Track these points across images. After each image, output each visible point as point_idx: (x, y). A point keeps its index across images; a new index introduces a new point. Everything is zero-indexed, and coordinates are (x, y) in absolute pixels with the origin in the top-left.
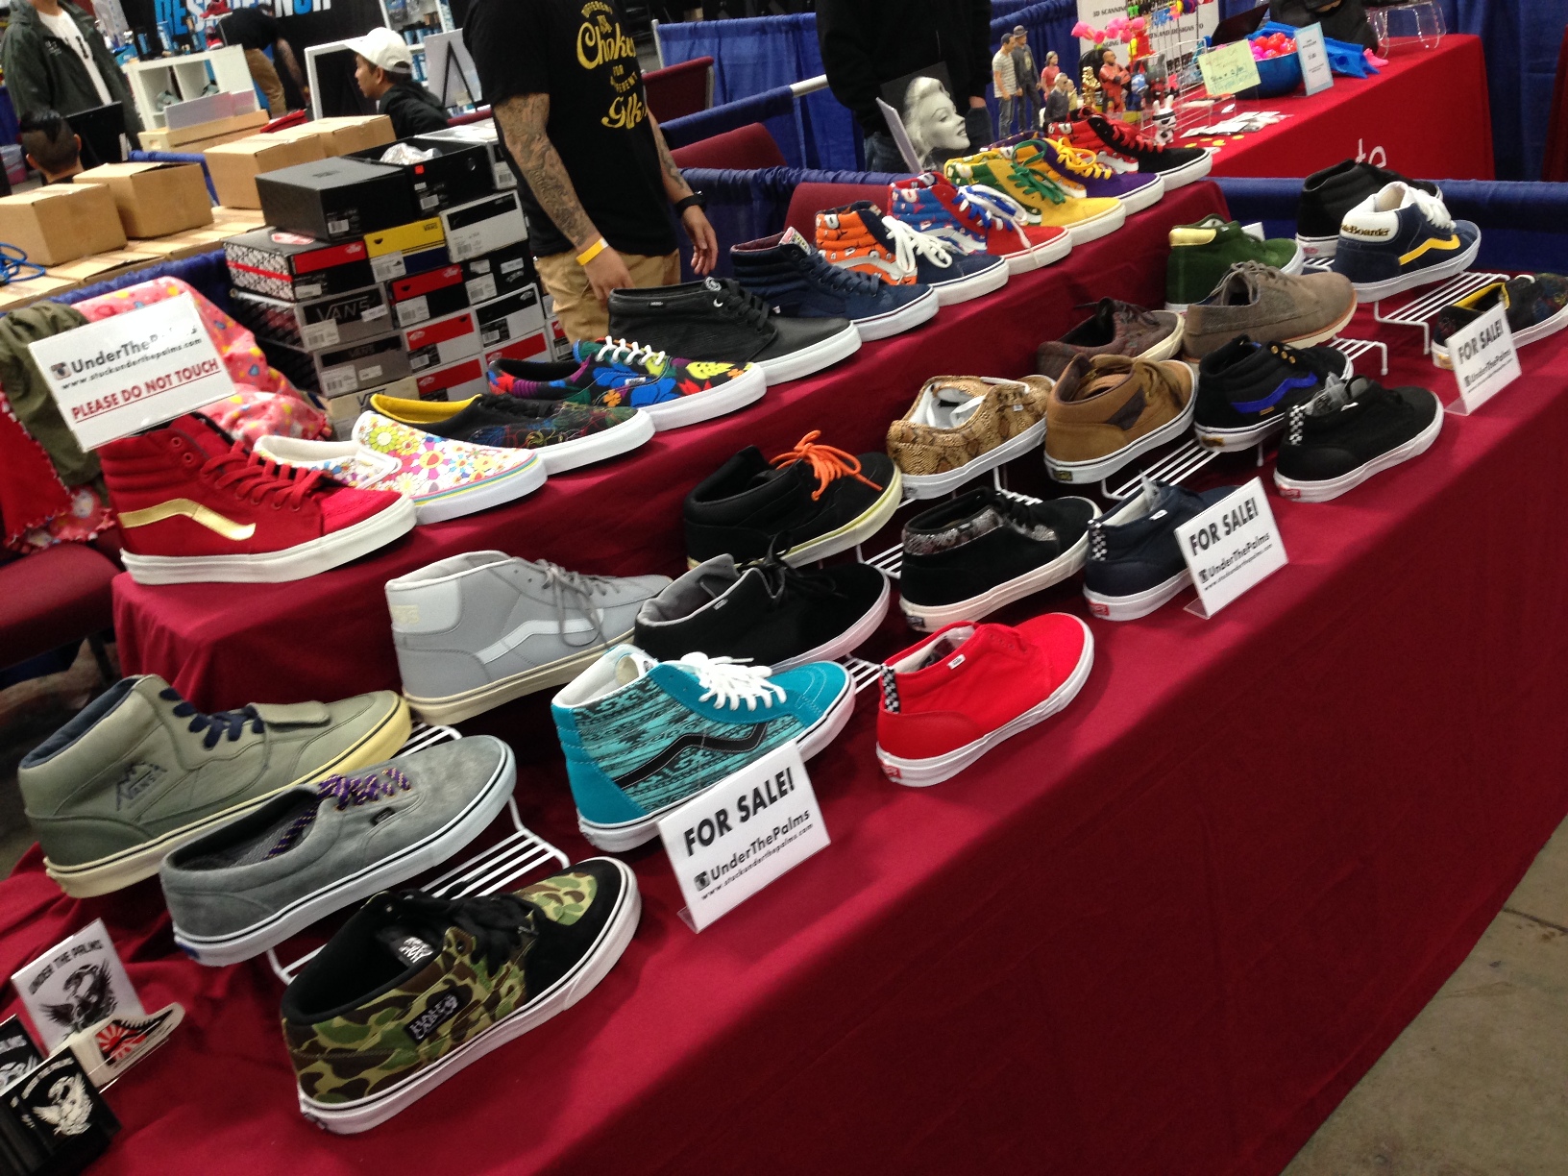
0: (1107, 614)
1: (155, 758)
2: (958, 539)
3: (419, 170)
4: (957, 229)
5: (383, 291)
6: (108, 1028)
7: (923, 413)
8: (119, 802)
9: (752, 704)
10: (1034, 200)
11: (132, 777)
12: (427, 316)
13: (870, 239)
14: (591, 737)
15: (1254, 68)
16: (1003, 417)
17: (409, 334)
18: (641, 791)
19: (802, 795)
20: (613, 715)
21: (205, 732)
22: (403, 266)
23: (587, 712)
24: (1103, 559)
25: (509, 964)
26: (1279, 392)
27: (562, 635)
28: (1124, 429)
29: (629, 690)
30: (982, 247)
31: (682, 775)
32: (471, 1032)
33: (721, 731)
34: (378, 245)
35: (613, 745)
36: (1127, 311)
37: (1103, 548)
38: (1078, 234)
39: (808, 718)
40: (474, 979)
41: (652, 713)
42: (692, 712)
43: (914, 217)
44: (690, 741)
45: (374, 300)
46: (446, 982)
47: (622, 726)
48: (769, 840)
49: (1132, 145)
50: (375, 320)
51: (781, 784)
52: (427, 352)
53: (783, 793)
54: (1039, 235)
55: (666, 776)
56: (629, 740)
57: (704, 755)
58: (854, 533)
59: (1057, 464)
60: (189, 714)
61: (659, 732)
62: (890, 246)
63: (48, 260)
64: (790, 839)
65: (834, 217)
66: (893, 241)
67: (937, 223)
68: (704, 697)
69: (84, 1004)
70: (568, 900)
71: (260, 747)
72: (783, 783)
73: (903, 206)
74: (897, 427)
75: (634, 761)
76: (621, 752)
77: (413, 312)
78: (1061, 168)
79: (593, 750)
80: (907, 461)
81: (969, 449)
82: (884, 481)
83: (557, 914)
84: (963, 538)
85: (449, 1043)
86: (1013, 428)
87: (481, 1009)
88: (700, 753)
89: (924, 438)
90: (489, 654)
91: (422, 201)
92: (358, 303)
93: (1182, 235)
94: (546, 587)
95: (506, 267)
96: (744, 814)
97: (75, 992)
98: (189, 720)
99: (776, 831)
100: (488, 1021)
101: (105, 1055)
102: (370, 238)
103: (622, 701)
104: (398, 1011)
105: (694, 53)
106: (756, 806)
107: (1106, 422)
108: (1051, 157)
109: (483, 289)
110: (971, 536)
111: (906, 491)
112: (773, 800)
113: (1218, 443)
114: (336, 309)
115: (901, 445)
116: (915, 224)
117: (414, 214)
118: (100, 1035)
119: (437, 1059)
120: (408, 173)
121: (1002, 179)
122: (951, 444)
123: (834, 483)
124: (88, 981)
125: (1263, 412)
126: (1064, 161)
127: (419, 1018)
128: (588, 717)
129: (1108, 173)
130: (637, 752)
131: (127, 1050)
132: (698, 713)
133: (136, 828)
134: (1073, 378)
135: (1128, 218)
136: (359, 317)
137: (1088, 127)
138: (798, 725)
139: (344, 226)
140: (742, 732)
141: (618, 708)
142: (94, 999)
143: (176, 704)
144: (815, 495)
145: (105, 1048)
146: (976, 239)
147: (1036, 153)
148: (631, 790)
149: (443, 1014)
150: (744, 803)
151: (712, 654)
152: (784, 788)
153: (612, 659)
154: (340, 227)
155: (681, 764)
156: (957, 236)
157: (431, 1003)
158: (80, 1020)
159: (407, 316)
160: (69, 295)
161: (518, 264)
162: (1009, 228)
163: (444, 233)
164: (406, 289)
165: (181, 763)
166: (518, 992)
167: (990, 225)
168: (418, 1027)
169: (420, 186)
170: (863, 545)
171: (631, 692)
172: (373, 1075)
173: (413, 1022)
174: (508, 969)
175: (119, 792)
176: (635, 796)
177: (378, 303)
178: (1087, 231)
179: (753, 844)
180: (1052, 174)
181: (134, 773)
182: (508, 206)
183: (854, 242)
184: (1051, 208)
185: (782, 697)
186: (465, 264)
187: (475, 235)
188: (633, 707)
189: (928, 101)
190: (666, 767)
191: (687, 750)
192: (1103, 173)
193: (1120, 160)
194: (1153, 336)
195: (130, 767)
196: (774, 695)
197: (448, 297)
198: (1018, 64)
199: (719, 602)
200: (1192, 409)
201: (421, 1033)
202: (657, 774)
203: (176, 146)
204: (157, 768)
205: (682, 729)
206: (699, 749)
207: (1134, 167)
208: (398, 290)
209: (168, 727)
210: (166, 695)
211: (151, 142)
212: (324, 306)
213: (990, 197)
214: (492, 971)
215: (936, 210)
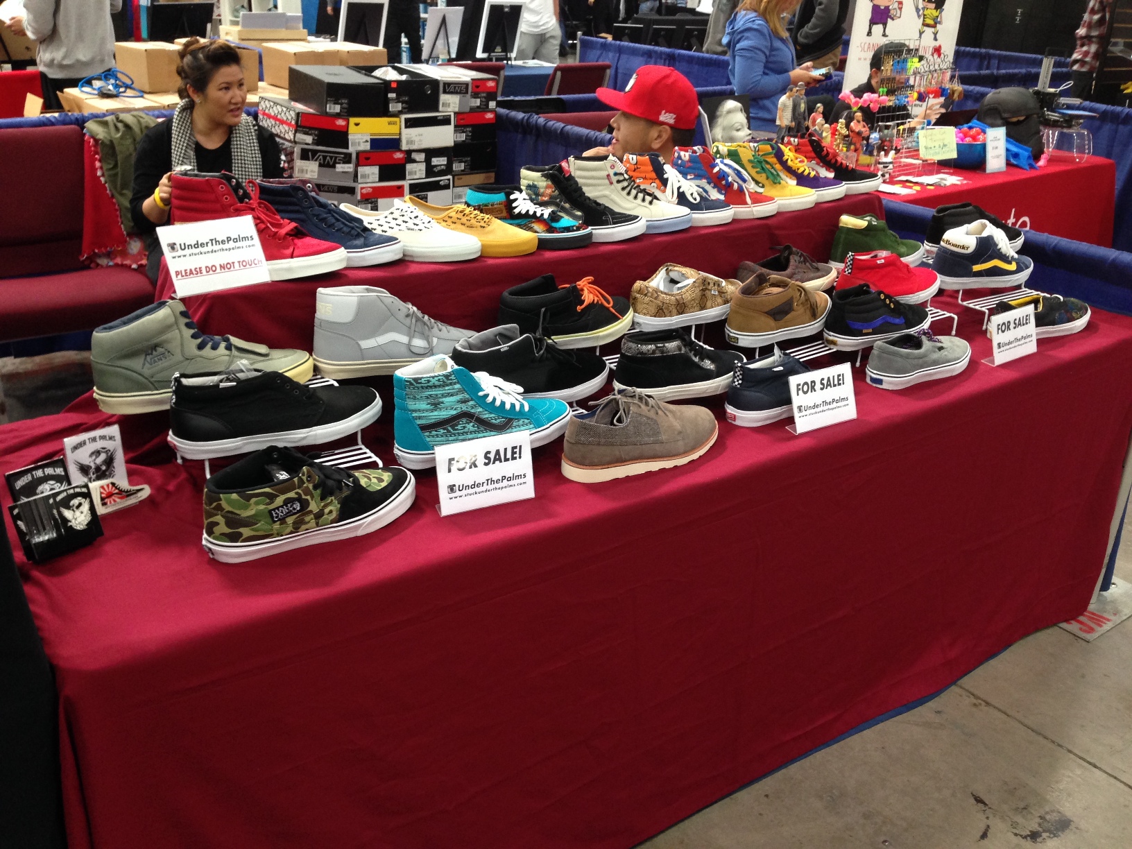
0: (735, 421)
1: (169, 346)
2: (654, 352)
3: (394, 85)
4: (709, 183)
5: (354, 156)
6: (108, 486)
7: (658, 281)
8: (144, 364)
9: (508, 406)
10: (762, 178)
11: (154, 353)
12: (377, 180)
13: (654, 175)
14: (412, 396)
15: (955, 146)
16: (704, 295)
17: (362, 188)
18: (433, 436)
19: (525, 464)
20: (427, 387)
21: (199, 340)
22: (369, 144)
23: (412, 381)
24: (739, 386)
25: (333, 498)
26: (878, 322)
27: (409, 346)
28: (775, 320)
29: (440, 375)
30: (722, 197)
31: (458, 433)
32: (304, 527)
33: (487, 416)
34: (355, 127)
35: (423, 405)
36: (800, 257)
37: (740, 379)
38: (783, 205)
39: (538, 424)
40: (312, 497)
41: (449, 394)
42: (472, 400)
43: (684, 171)
44: (468, 416)
45: (347, 159)
46: (297, 493)
47: (430, 395)
48: (498, 481)
49: (833, 161)
50: (343, 172)
51: (513, 453)
52: (371, 203)
53: (514, 458)
54: (758, 199)
55: (449, 431)
56: (432, 404)
57: (473, 426)
58: (598, 338)
59: (731, 332)
60: (194, 329)
61: (451, 406)
62: (664, 182)
63: (147, 88)
64: (511, 486)
65: (635, 157)
66: (667, 179)
67: (698, 177)
68: (481, 394)
69: (98, 469)
70: (374, 480)
71: (227, 358)
72: (516, 453)
73: (680, 162)
74: (638, 284)
75: (433, 417)
76: (427, 411)
77: (369, 175)
78: (784, 164)
79: (412, 405)
80: (639, 307)
81: (678, 308)
82: (623, 312)
83: (366, 484)
84: (657, 351)
85: (290, 529)
86: (709, 304)
87: (312, 516)
88: (472, 424)
89: (652, 294)
90: (366, 344)
91: (390, 105)
92: (336, 158)
93: (847, 221)
94: (407, 316)
95: (435, 161)
96: (487, 461)
97: (95, 460)
98: (192, 331)
99: (504, 478)
100: (315, 525)
101: (102, 499)
102: (353, 120)
103: (433, 381)
104: (268, 501)
105: (601, 60)
106: (495, 460)
107: (766, 313)
108: (779, 155)
109: (416, 171)
110: (662, 352)
111: (634, 324)
112: (506, 460)
113: (834, 343)
114: (321, 157)
115: (638, 295)
116: (684, 174)
117: (384, 112)
118: (102, 487)
119: (282, 536)
120: (386, 84)
121: (745, 160)
122: (668, 302)
123: (592, 305)
124: (103, 457)
125: (865, 331)
126: (787, 160)
127: (278, 508)
128: (413, 385)
129: (813, 174)
130: (436, 413)
131: (115, 501)
132: (475, 401)
133: (150, 381)
134: (753, 284)
135: (817, 204)
136: (334, 166)
137: (808, 143)
138: (532, 426)
139: (337, 109)
140: (498, 421)
141: (430, 384)
142: (104, 468)
143: (187, 320)
144: (579, 308)
145: (103, 495)
146: (720, 192)
147: (770, 150)
148: (427, 434)
149: (291, 511)
150: (488, 455)
151: (491, 374)
152: (515, 456)
153: (434, 361)
154: (334, 109)
155: (459, 427)
156: (708, 187)
157: (287, 502)
158: (94, 477)
159: (364, 176)
160: (156, 113)
161: (443, 160)
162: (741, 190)
163: (400, 129)
164: (367, 159)
165: (182, 351)
166: (334, 515)
167: (730, 185)
168: (276, 513)
169: (392, 95)
170: (602, 347)
171: (440, 377)
172: (246, 532)
173: (274, 510)
174: (332, 500)
175: (145, 359)
176: (427, 437)
177: (349, 162)
178: (790, 204)
179: (488, 480)
180: (778, 166)
181: (156, 351)
182: (445, 121)
183: (643, 175)
184: (771, 185)
185: (527, 408)
186: (409, 152)
187: (419, 135)
188: (439, 386)
189: (731, 116)
190: (450, 426)
191: (464, 420)
192: (809, 173)
193: (824, 169)
194: (812, 275)
195: (155, 347)
196: (522, 406)
197: (393, 171)
198: (795, 107)
199: (504, 347)
200: (824, 319)
201: (277, 517)
202: (444, 429)
203: (243, 40)
204: (169, 352)
205: (464, 408)
206: (471, 422)
207: (831, 175)
208: (363, 159)
209: (180, 332)
210: (183, 314)
211: (227, 34)
212: (315, 152)
213: (735, 169)
214: (323, 498)
215: (698, 169)
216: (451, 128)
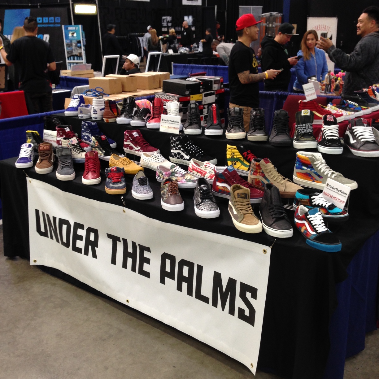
34: (192, 98)
62: (376, 95)
63: (109, 93)
91: (201, 90)
109: (205, 111)
117: (199, 93)
120: (200, 84)
139: (188, 93)
163: (202, 98)
169: (201, 87)
186: (204, 105)
187: (207, 99)
203: (73, 75)
216: (214, 96)
